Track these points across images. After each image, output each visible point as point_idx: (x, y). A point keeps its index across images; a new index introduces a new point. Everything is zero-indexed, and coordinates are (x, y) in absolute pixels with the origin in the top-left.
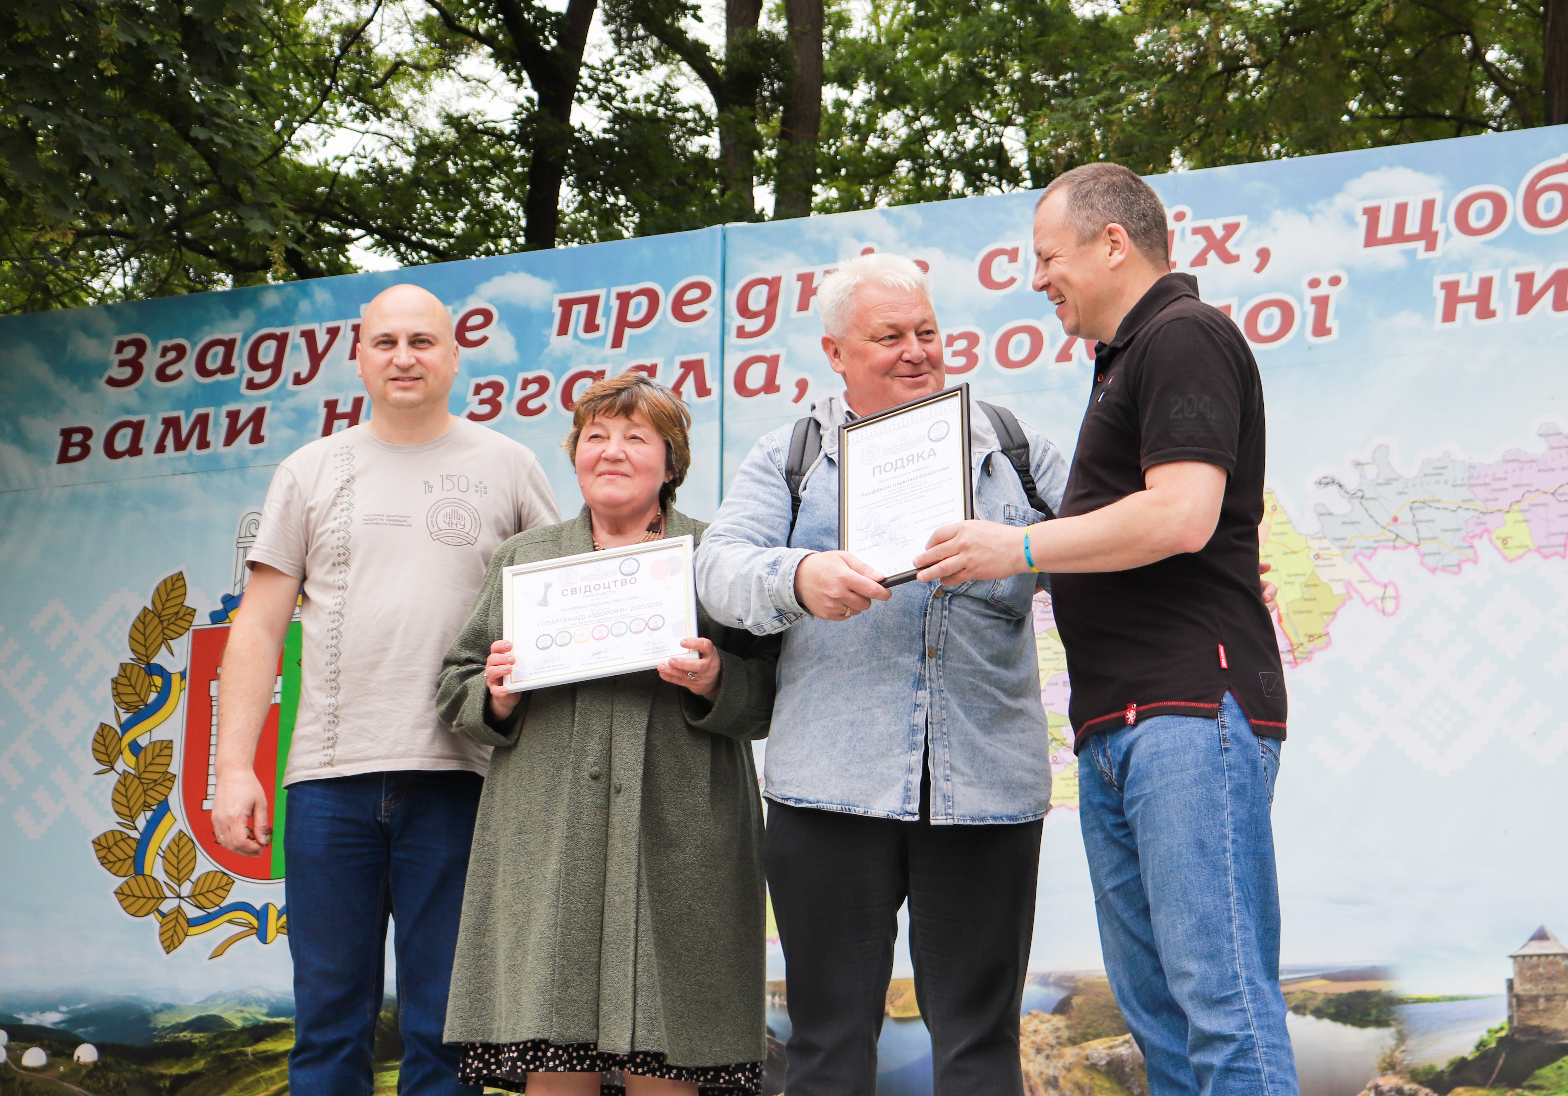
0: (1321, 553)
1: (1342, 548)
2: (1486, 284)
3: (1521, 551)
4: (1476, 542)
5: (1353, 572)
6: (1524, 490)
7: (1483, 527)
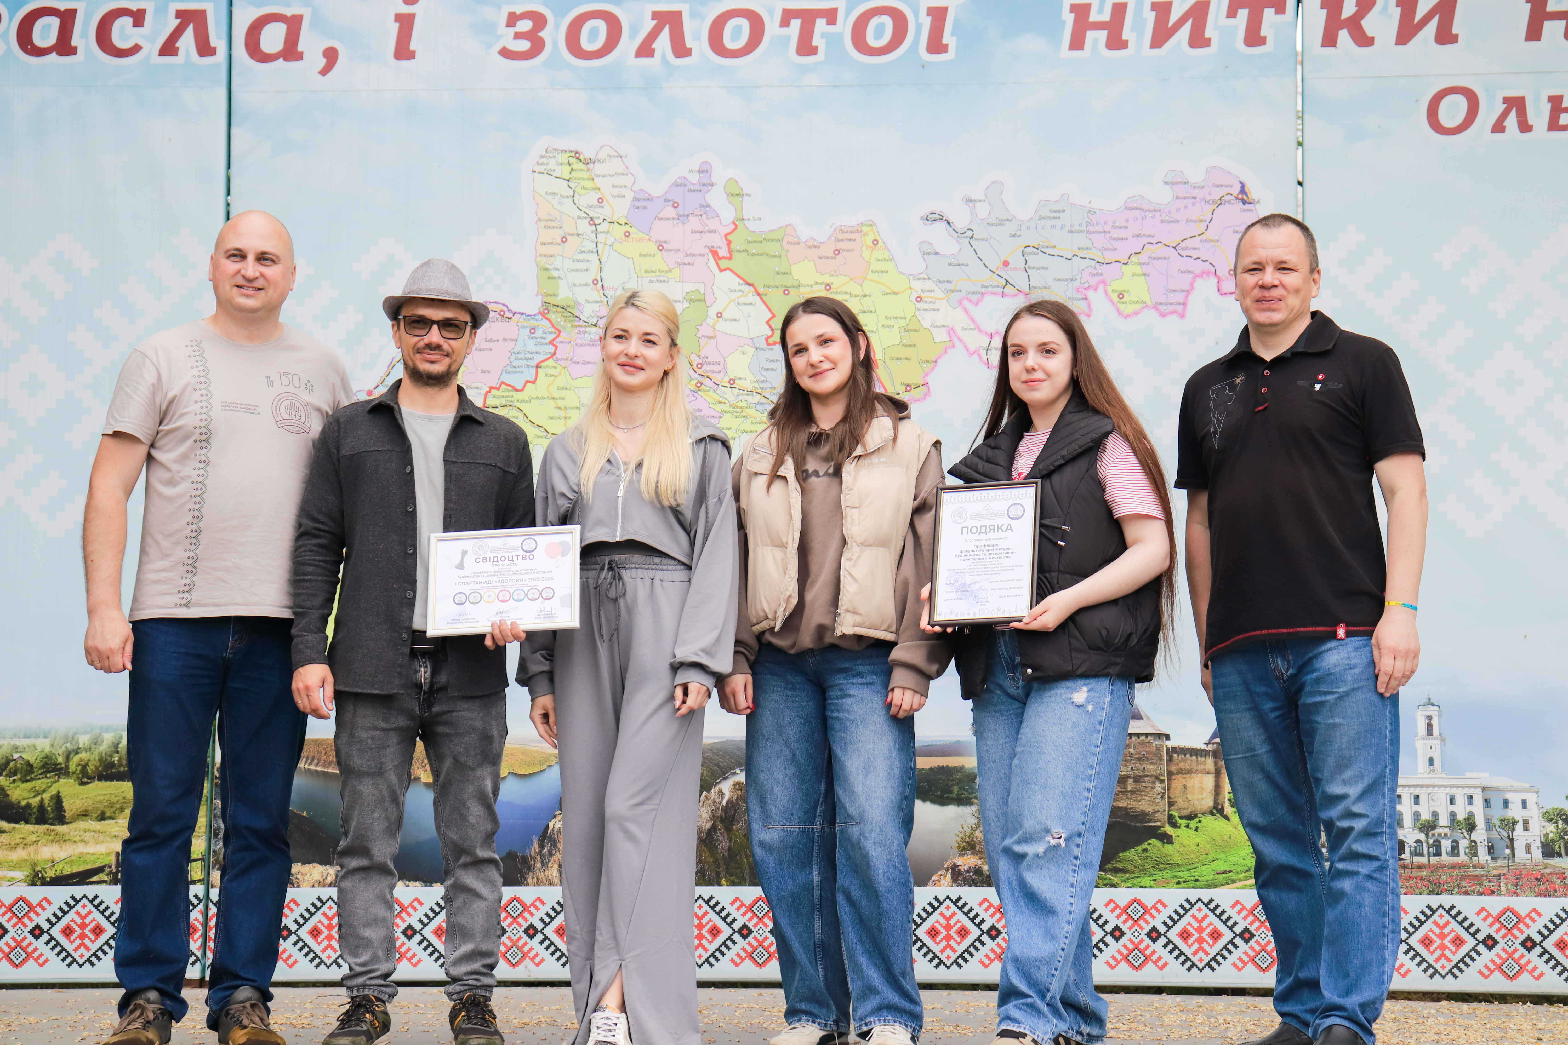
0: (923, 295)
1: (946, 291)
2: (1119, 10)
3: (1137, 307)
4: (1090, 294)
5: (957, 318)
6: (1145, 240)
7: (1099, 278)
